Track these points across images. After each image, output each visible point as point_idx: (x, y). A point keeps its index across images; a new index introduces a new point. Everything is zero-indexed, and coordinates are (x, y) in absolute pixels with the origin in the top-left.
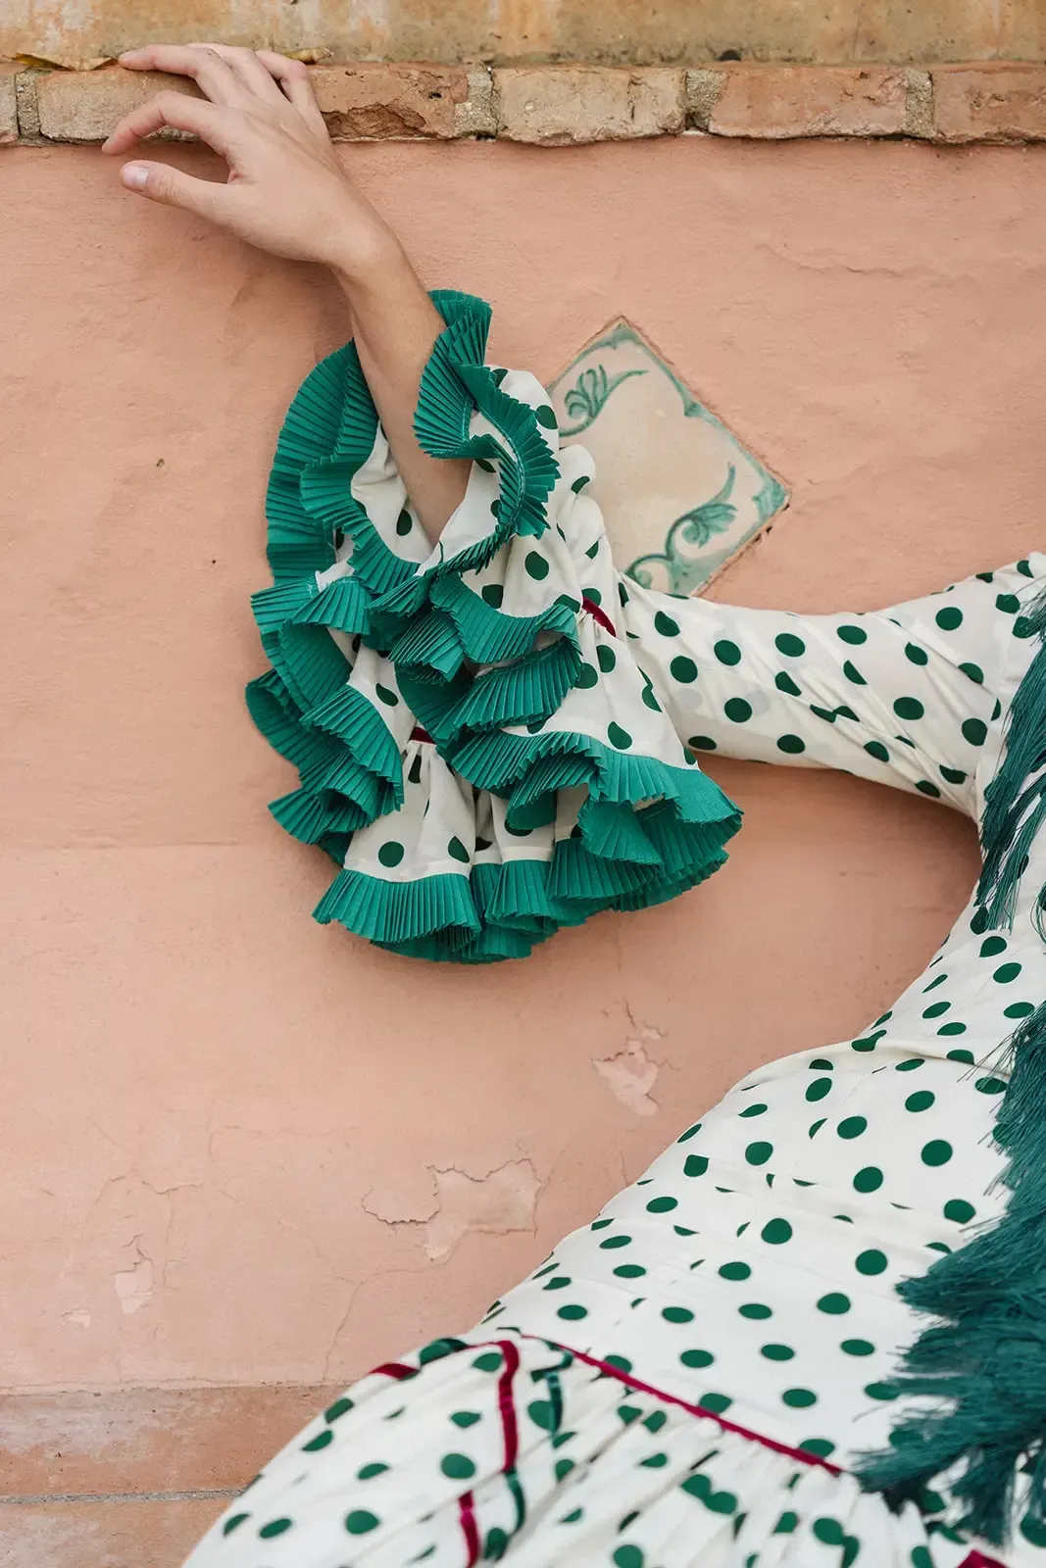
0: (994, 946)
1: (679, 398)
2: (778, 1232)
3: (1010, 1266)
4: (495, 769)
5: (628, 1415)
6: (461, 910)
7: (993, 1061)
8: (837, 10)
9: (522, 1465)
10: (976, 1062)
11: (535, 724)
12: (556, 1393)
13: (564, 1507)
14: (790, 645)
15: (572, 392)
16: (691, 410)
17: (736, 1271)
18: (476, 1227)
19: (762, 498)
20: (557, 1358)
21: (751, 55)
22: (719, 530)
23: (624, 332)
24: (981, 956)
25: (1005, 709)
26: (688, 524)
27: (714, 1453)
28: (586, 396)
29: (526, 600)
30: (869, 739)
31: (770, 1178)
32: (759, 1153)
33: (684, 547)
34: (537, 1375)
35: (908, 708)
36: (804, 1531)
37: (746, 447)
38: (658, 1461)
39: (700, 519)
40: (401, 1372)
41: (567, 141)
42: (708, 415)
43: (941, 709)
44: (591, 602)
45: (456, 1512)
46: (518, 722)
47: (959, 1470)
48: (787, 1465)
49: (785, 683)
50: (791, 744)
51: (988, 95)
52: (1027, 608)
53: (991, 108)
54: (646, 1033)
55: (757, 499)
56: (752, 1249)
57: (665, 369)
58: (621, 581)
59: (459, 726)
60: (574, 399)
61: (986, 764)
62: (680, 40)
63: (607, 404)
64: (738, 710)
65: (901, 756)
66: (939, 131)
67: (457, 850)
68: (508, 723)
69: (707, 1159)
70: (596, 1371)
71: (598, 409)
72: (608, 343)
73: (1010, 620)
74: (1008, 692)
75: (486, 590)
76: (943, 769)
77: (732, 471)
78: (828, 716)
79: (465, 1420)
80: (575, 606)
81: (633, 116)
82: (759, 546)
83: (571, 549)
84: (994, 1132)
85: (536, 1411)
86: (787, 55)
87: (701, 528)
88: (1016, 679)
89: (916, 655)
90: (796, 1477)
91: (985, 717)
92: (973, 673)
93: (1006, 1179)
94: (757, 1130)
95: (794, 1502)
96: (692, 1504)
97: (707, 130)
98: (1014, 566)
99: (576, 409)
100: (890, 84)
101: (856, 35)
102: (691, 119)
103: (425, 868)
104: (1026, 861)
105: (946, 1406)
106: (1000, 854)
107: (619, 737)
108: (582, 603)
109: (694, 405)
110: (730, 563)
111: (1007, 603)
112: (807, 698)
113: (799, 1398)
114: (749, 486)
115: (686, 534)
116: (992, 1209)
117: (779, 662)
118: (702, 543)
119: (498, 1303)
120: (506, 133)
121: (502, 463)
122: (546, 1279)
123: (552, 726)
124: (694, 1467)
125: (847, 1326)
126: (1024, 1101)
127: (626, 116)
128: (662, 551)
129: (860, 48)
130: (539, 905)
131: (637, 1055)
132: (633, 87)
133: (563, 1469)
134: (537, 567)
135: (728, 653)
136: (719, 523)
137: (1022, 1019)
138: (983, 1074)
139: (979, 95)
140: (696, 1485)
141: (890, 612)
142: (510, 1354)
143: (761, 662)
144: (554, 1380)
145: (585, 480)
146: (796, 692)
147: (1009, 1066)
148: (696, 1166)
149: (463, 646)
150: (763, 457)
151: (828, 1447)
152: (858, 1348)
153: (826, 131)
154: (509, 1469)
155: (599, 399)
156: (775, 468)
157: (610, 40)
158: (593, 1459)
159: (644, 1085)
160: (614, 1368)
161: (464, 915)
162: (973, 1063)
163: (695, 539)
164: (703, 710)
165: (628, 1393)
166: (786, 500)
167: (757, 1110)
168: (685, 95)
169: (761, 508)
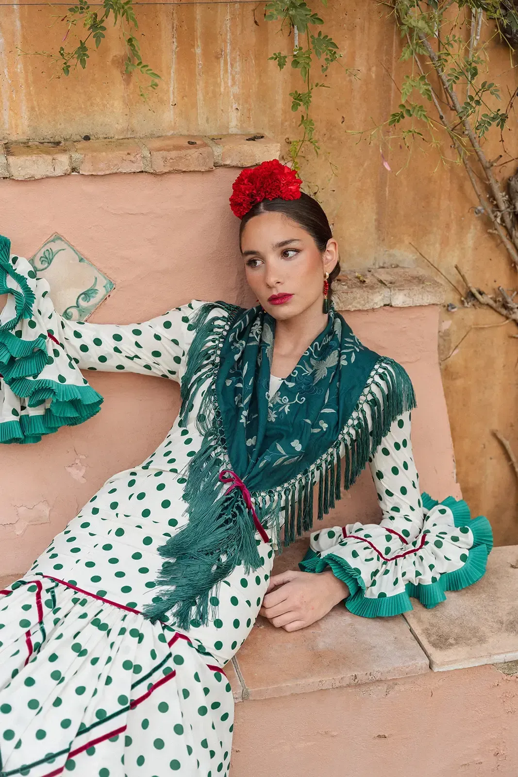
0: (185, 432)
1: (77, 257)
2: (120, 532)
3: (190, 541)
4: (23, 391)
5: (75, 601)
6: (17, 433)
7: (183, 472)
8: (121, 121)
9: (44, 620)
10: (178, 472)
11: (35, 377)
12: (53, 596)
13: (57, 634)
14: (117, 338)
15: (42, 257)
16: (81, 260)
17: (107, 547)
18: (32, 523)
19: (106, 286)
20: (54, 584)
21: (93, 137)
22: (93, 297)
23: (58, 238)
24: (181, 435)
25: (186, 353)
26: (83, 296)
27: (102, 610)
28: (47, 258)
29: (30, 335)
30: (145, 364)
31: (117, 515)
32: (114, 506)
33: (82, 303)
34: (48, 591)
35: (156, 354)
36: (127, 633)
37: (99, 270)
38: (84, 616)
39: (86, 294)
40: (7, 593)
41: (33, 179)
42: (86, 261)
43: (167, 354)
44: (51, 334)
45: (25, 638)
46: (30, 376)
47: (175, 609)
48: (123, 612)
49: (117, 350)
50: (120, 367)
51: (169, 158)
52: (191, 321)
53: (170, 162)
54: (81, 457)
55: (104, 287)
56: (112, 539)
57: (71, 248)
58: (62, 320)
59: (11, 378)
60: (42, 259)
61: (182, 370)
62: (70, 132)
63: (53, 261)
64: (103, 359)
65: (155, 368)
66: (154, 170)
67: (15, 412)
68: (26, 377)
69: (98, 509)
70: (66, 586)
71: (51, 262)
72: (52, 241)
73: (187, 325)
74: (187, 348)
75: (16, 332)
76: (169, 371)
77: (96, 278)
78: (132, 359)
79: (27, 608)
80: (45, 337)
81: (54, 170)
82: (106, 302)
83: (43, 317)
84: (183, 497)
85: (48, 603)
86: (105, 136)
87: (87, 297)
88: (189, 344)
89: (158, 337)
90: (125, 616)
91: (180, 355)
92: (176, 342)
93: (188, 511)
94: (113, 498)
95: (124, 625)
96: (95, 628)
97: (79, 173)
98: (187, 305)
99: (43, 262)
100: (137, 156)
101: (128, 129)
102: (74, 170)
103: (4, 419)
104: (193, 406)
105: (172, 588)
106: (186, 402)
107: (62, 379)
108: (47, 335)
109: (82, 259)
110: (98, 307)
111: (185, 319)
112: (124, 354)
113: (126, 589)
114: (102, 282)
115: (83, 299)
116: (184, 521)
117: (114, 343)
118: (88, 302)
119: (36, 561)
120: (12, 178)
121: (16, 297)
122: (50, 554)
123: (40, 377)
124: (95, 616)
125: (140, 563)
126: (192, 485)
127: (52, 170)
128: (76, 305)
129: (129, 133)
130: (41, 429)
131: (79, 464)
132: (53, 161)
133: (56, 621)
134: (32, 325)
135: (98, 342)
136: (93, 295)
137: (192, 457)
138: (180, 477)
139: (166, 158)
140: (96, 622)
141: (148, 323)
142: (39, 584)
143: (108, 344)
144: (53, 592)
145: (46, 292)
146: (121, 352)
147: (187, 473)
148: (95, 511)
149: (10, 353)
150: (106, 274)
151: (135, 605)
152: (144, 570)
153: (118, 172)
154: (41, 622)
155: (51, 258)
156: (110, 277)
157: (46, 134)
158: (66, 616)
159: (82, 473)
160: (71, 585)
161: (19, 434)
162: (177, 473)
163: (85, 301)
164: (92, 360)
165: (76, 593)
166: (114, 287)
167: (114, 490)
168: (71, 162)
169: (106, 290)
